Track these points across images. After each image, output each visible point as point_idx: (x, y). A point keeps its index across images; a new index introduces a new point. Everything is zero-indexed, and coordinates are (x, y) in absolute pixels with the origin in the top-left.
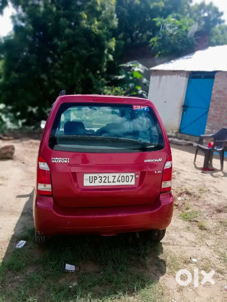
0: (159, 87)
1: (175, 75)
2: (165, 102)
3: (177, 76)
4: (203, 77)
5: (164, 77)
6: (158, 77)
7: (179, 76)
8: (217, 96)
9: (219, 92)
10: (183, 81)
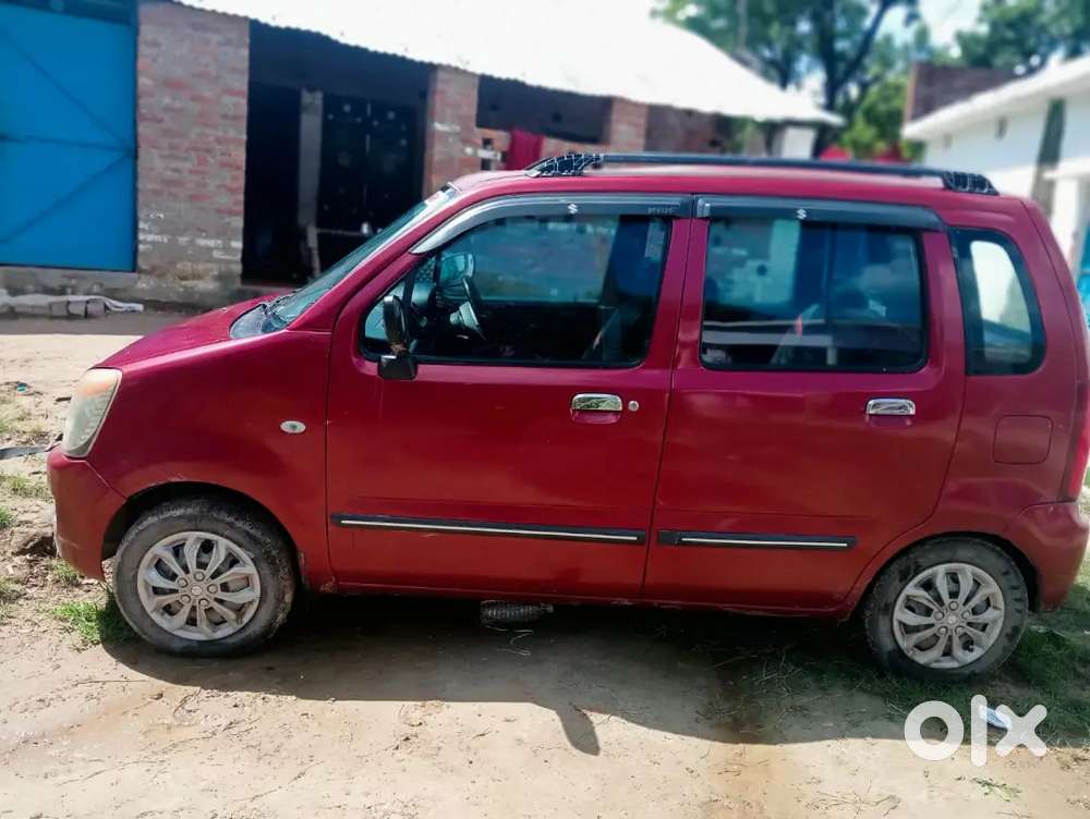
8: (167, 101)
9: (173, 85)
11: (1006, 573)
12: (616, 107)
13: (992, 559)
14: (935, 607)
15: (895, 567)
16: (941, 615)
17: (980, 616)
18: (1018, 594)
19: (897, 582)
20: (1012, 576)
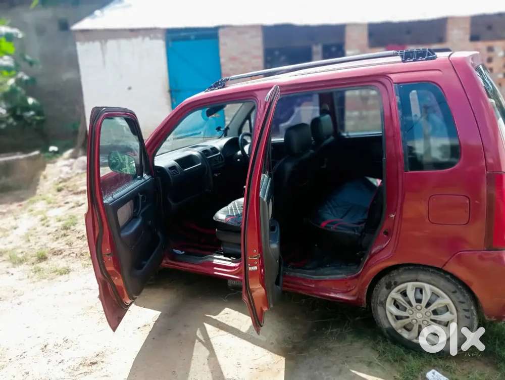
0: (104, 62)
1: (136, 37)
2: (130, 88)
3: (143, 39)
4: (192, 37)
5: (111, 44)
6: (97, 44)
7: (147, 39)
8: (231, 66)
9: (233, 59)
10: (158, 47)
11: (454, 292)
12: (449, 21)
13: (443, 282)
14: (408, 306)
15: (383, 280)
16: (412, 312)
17: (439, 316)
18: (465, 306)
19: (384, 290)
20: (458, 294)
